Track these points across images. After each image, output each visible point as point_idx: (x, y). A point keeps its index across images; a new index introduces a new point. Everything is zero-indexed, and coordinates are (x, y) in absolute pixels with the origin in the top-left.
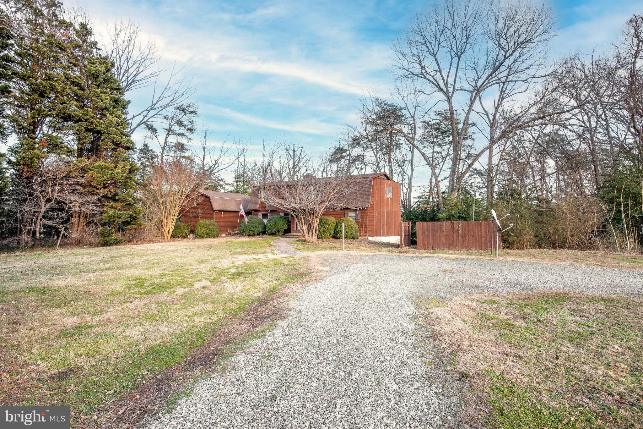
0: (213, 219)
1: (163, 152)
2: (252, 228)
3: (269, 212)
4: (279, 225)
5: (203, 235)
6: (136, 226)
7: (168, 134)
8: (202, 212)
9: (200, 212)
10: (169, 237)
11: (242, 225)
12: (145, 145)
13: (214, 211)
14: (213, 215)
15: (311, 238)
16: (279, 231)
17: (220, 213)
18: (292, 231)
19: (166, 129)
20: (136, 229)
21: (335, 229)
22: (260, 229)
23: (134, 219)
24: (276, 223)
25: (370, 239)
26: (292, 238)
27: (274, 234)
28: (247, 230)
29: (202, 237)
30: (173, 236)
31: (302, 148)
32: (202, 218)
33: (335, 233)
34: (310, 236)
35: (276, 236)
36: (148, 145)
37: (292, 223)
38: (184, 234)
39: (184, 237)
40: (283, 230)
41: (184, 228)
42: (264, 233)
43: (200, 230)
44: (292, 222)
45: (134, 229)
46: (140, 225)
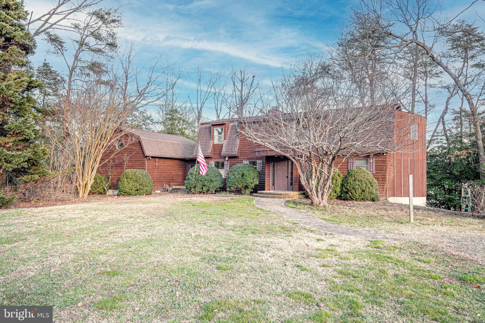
0: (144, 169)
1: (71, 74)
2: (206, 183)
3: (227, 159)
4: (248, 179)
5: (130, 191)
6: (36, 177)
7: (79, 49)
8: (128, 158)
9: (126, 158)
10: (86, 195)
11: (190, 178)
12: (45, 65)
13: (146, 157)
14: (144, 164)
15: (321, 200)
16: (246, 187)
17: (154, 159)
18: (266, 188)
19: (77, 42)
20: (36, 181)
21: (342, 185)
22: (218, 184)
23: (34, 164)
24: (243, 175)
25: (391, 200)
26: (274, 197)
27: (238, 191)
28: (199, 186)
29: (129, 194)
30: (91, 193)
31: (254, 77)
32: (129, 167)
33: (342, 191)
34: (320, 196)
35: (241, 194)
36: (50, 65)
37: (266, 176)
38: (100, 190)
39: (101, 193)
40: (253, 186)
41: (101, 181)
42: (223, 189)
43: (126, 185)
44: (266, 174)
45: (34, 181)
46: (43, 174)
